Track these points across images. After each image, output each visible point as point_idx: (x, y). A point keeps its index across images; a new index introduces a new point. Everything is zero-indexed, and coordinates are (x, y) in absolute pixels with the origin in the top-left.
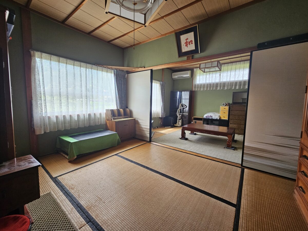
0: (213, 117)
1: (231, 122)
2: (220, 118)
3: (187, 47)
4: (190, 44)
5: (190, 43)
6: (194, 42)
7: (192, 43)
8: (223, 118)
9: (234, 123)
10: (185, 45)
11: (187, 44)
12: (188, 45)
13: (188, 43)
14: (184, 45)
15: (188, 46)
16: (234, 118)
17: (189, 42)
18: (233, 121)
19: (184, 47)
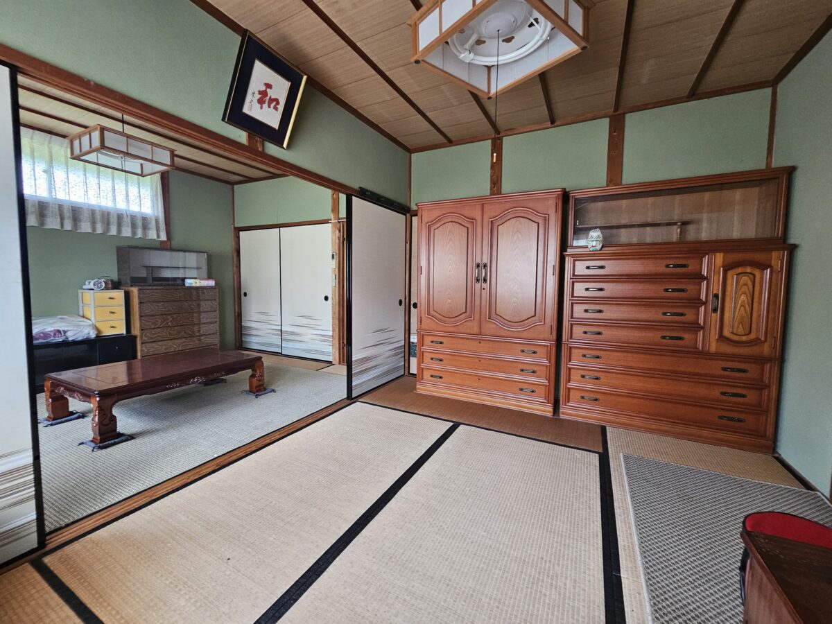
0: (69, 334)
1: (144, 338)
2: (99, 331)
3: (261, 108)
4: (269, 107)
5: (272, 105)
6: (281, 107)
7: (276, 108)
8: (108, 332)
9: (152, 338)
10: (258, 96)
11: (263, 98)
12: (264, 103)
13: (268, 98)
14: (254, 93)
15: (266, 106)
16: (150, 323)
17: (271, 100)
18: (148, 334)
19: (252, 100)
